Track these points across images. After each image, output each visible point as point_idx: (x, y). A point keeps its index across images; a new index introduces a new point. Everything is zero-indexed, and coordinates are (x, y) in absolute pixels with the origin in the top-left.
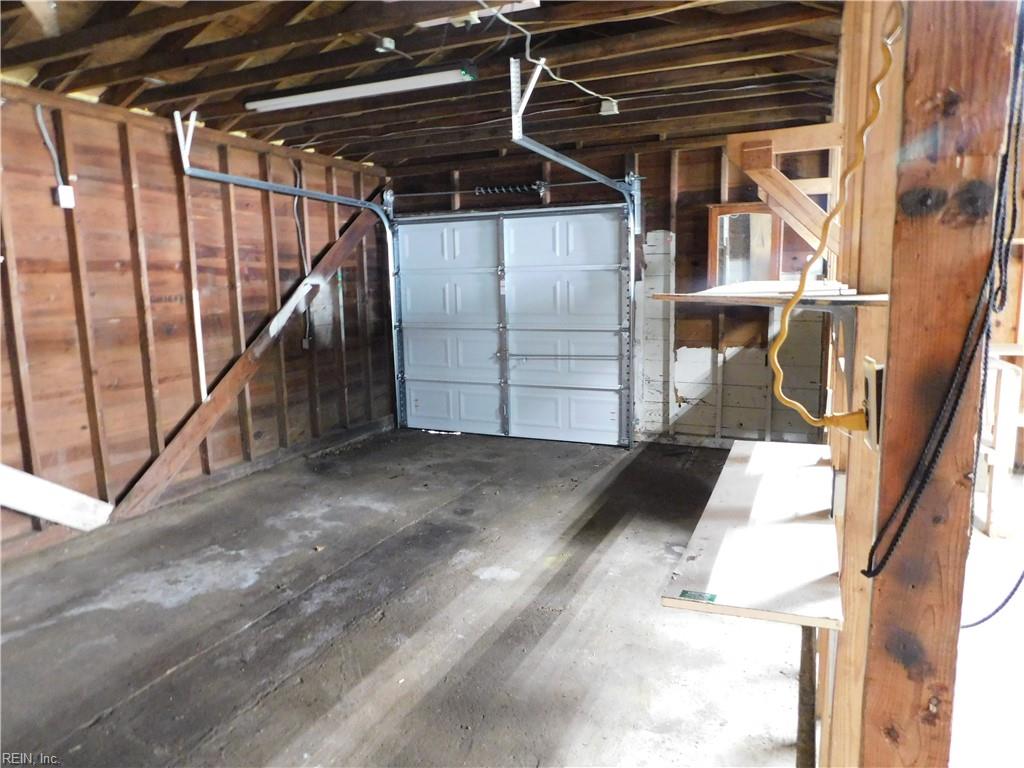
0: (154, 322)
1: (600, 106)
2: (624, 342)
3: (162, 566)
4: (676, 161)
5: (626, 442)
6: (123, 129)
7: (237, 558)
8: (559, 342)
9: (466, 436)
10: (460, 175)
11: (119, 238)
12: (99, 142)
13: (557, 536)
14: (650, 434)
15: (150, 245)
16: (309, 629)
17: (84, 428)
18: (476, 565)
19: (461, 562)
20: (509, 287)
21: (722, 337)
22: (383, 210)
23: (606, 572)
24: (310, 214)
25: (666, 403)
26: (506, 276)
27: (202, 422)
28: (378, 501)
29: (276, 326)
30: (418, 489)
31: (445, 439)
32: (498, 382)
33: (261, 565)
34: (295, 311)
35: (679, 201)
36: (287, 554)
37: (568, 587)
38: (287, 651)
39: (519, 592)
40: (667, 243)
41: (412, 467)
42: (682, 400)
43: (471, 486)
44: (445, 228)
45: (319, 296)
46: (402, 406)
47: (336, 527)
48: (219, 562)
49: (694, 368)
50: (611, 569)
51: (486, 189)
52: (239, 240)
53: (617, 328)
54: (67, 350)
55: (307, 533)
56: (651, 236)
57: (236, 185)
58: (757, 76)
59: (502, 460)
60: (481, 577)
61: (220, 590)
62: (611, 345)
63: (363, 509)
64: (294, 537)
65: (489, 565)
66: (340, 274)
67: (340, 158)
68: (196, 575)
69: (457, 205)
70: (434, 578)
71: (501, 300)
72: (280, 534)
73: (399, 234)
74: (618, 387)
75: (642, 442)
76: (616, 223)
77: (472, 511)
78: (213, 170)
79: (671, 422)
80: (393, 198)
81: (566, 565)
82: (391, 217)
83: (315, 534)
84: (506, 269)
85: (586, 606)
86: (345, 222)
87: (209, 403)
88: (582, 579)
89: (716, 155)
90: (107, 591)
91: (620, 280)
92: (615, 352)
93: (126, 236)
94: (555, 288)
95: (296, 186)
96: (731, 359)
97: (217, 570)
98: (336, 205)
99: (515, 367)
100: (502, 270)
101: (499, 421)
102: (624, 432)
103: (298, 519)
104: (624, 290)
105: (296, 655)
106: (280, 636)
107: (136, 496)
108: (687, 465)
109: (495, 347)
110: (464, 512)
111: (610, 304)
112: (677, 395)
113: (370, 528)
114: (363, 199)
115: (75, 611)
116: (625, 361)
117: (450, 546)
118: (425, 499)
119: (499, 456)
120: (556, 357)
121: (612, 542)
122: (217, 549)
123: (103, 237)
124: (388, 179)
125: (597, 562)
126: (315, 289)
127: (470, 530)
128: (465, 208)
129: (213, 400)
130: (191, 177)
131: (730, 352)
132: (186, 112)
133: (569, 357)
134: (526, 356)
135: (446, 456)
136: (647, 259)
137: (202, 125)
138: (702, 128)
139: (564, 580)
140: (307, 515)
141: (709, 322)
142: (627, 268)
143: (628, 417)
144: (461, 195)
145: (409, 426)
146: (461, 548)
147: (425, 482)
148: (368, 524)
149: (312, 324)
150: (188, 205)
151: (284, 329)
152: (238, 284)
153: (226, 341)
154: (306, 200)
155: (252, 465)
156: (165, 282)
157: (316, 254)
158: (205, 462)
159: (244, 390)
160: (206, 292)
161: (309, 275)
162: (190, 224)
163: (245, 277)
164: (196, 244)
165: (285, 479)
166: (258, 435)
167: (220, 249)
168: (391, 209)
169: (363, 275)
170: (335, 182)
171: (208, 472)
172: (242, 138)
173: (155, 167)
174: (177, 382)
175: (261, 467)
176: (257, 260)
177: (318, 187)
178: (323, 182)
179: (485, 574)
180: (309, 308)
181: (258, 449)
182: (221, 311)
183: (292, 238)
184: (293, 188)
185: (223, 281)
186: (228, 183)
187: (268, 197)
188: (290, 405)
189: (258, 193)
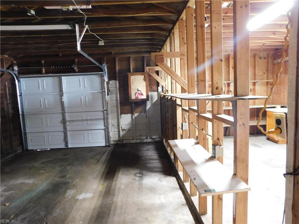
1: (99, 42)
2: (105, 114)
4: (117, 60)
5: (108, 145)
8: (84, 116)
9: (52, 150)
10: (44, 62)
13: (99, 178)
14: (115, 141)
18: (76, 195)
19: (70, 195)
20: (65, 99)
21: (134, 111)
22: (13, 72)
23: (120, 187)
25: (119, 131)
26: (64, 95)
28: (27, 179)
30: (42, 172)
31: (44, 152)
32: (63, 130)
35: (118, 72)
37: (111, 195)
39: (95, 200)
40: (116, 84)
41: (36, 164)
42: (123, 130)
43: (62, 167)
44: (40, 80)
46: (25, 142)
49: (126, 120)
50: (122, 186)
51: (55, 67)
53: (103, 110)
56: (111, 82)
58: (146, 38)
59: (69, 156)
60: (79, 199)
62: (101, 115)
63: (21, 183)
65: (80, 194)
69: (44, 72)
70: (62, 203)
71: (62, 103)
73: (21, 81)
74: (104, 128)
75: (113, 144)
76: (100, 78)
77: (66, 176)
79: (121, 137)
80: (17, 69)
81: (107, 188)
82: (17, 75)
84: (64, 93)
85: (119, 200)
88: (114, 191)
89: (129, 59)
91: (102, 95)
92: (102, 117)
94: (81, 98)
96: (137, 117)
99: (69, 125)
100: (63, 93)
101: (64, 143)
102: (107, 142)
104: (104, 99)
108: (129, 149)
109: (61, 119)
110: (63, 177)
111: (100, 102)
112: (122, 129)
114: (5, 69)
116: (105, 120)
117: (63, 190)
118: (46, 175)
119: (67, 155)
120: (83, 120)
121: (118, 177)
124: (15, 62)
125: (116, 184)
127: (68, 183)
128: (47, 72)
131: (136, 115)
133: (87, 120)
134: (73, 121)
135: (48, 158)
136: (110, 89)
138: (125, 51)
139: (108, 193)
141: (130, 107)
142: (105, 92)
143: (108, 137)
144: (45, 69)
145: (29, 149)
146: (67, 190)
147: (44, 169)
148: (26, 189)
168: (17, 72)
169: (7, 96)
179: (80, 197)
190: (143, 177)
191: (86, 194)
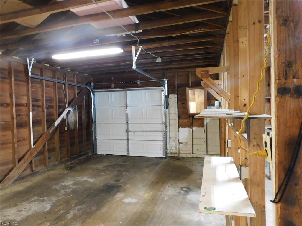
0: (17, 123)
1: (156, 60)
2: (163, 126)
4: (176, 75)
5: (165, 156)
6: (10, 63)
7: (43, 200)
8: (144, 127)
9: (115, 156)
10: (114, 78)
11: (6, 96)
14: (172, 154)
15: (17, 98)
16: (70, 224)
18: (123, 198)
19: (119, 197)
20: (129, 111)
22: (90, 88)
23: (164, 198)
24: (68, 89)
25: (176, 144)
26: (128, 108)
27: (31, 155)
28: (90, 178)
29: (56, 123)
30: (103, 174)
31: (109, 157)
33: (52, 202)
34: (63, 118)
35: (178, 86)
36: (61, 198)
37: (153, 203)
39: (138, 206)
40: (175, 98)
41: (100, 166)
43: (119, 172)
44: (110, 93)
45: (71, 114)
46: (95, 147)
47: (77, 188)
48: (37, 202)
50: (166, 197)
51: (122, 82)
52: (46, 97)
53: (161, 122)
55: (67, 190)
56: (170, 96)
57: (45, 80)
58: (200, 53)
60: (125, 202)
61: (37, 213)
62: (160, 127)
63: (85, 181)
64: (63, 192)
65: (127, 198)
66: (77, 107)
67: (78, 73)
68: (28, 208)
69: (113, 87)
70: (110, 203)
71: (126, 115)
72: (58, 191)
73: (95, 95)
74: (162, 140)
75: (170, 156)
77: (120, 180)
78: (38, 75)
79: (178, 150)
80: (93, 84)
81: (151, 196)
82: (93, 90)
83: (70, 190)
85: (159, 210)
86: (78, 91)
87: (34, 148)
88: (157, 201)
89: (188, 73)
91: (162, 108)
92: (161, 129)
93: (9, 95)
94: (142, 111)
96: (194, 131)
97: (36, 205)
98: (76, 87)
100: (127, 106)
101: (126, 151)
102: (164, 153)
103: (64, 186)
104: (163, 111)
107: (6, 181)
108: (184, 163)
109: (125, 129)
110: (118, 181)
112: (179, 142)
114: (84, 84)
116: (164, 132)
117: (114, 192)
118: (105, 177)
120: (143, 131)
121: (165, 188)
122: (36, 198)
124: (92, 79)
125: (161, 194)
126: (69, 111)
127: (120, 187)
128: (115, 88)
129: (35, 147)
130: (31, 77)
131: (194, 129)
132: (31, 58)
133: (147, 131)
134: (134, 131)
136: (169, 102)
137: (35, 62)
139: (152, 201)
140: (67, 184)
142: (164, 105)
143: (165, 149)
144: (114, 84)
145: (98, 153)
146: (118, 192)
147: (105, 171)
148: (87, 186)
149: (68, 122)
150: (30, 86)
151: (59, 124)
152: (45, 110)
153: (40, 128)
154: (67, 85)
155: (47, 168)
156: (21, 110)
157: (70, 101)
158: (32, 168)
159: (45, 144)
160: (34, 113)
161: (67, 107)
162: (30, 92)
163: (47, 108)
164: (32, 98)
165: (58, 172)
166: (49, 158)
167: (39, 100)
168: (93, 88)
169: (84, 107)
170: (76, 79)
171: (32, 171)
172: (47, 66)
173: (20, 74)
174: (23, 142)
175: (50, 168)
176: (51, 103)
177: (71, 81)
178: (72, 80)
179: (127, 201)
180: (67, 118)
181: (49, 162)
182: (39, 119)
183: (62, 96)
184: (63, 81)
185: (40, 109)
186: (43, 80)
187: (55, 84)
188: (60, 148)
189: (52, 83)
190: (189, 192)
191: (132, 199)
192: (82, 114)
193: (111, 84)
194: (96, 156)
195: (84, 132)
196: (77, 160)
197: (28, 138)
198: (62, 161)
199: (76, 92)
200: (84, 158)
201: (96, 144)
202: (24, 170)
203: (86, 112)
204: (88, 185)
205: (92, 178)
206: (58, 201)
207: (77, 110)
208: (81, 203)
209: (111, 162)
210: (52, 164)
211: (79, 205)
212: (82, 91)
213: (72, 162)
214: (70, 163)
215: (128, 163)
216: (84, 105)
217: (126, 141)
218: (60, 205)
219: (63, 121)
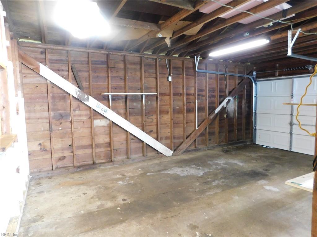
0: (186, 108)
3: (182, 167)
6: (183, 62)
7: (199, 169)
9: (275, 149)
10: (279, 65)
11: (180, 88)
12: (178, 66)
15: (187, 89)
16: (213, 189)
17: (169, 132)
18: (265, 185)
19: (261, 183)
20: (294, 101)
22: (252, 77)
24: (229, 80)
26: (294, 98)
27: (196, 134)
28: (240, 162)
29: (217, 111)
30: (254, 161)
31: (268, 149)
33: (204, 172)
34: (223, 107)
36: (212, 170)
38: (206, 192)
39: (278, 195)
41: (253, 155)
43: (272, 163)
44: (273, 82)
45: (231, 103)
47: (226, 167)
48: (194, 169)
51: (287, 69)
52: (209, 87)
54: (167, 114)
55: (218, 167)
57: (209, 73)
60: (266, 188)
61: (193, 175)
63: (235, 163)
64: (214, 167)
65: (269, 186)
66: (237, 96)
67: (239, 63)
68: (189, 171)
70: (251, 185)
72: (211, 166)
73: (257, 84)
77: (269, 170)
78: (204, 70)
80: (256, 74)
82: (255, 79)
83: (220, 167)
86: (240, 81)
87: (197, 130)
90: (169, 170)
93: (182, 87)
95: (225, 72)
97: (194, 171)
98: (237, 77)
99: (295, 128)
100: (292, 95)
103: (216, 163)
105: (208, 193)
106: (205, 188)
107: (178, 150)
110: (267, 170)
113: (236, 169)
114: (246, 74)
115: (163, 172)
117: (259, 178)
118: (255, 164)
119: (285, 156)
122: (195, 166)
123: (177, 88)
124: (255, 68)
126: (229, 100)
127: (266, 175)
128: (280, 75)
129: (199, 129)
130: (198, 72)
132: (198, 56)
137: (201, 58)
140: (219, 162)
144: (279, 71)
145: (256, 144)
146: (262, 179)
147: (257, 160)
149: (227, 110)
150: (197, 79)
151: (219, 111)
152: (208, 99)
153: (204, 114)
154: (228, 76)
155: (207, 148)
156: (190, 98)
157: (230, 91)
158: (195, 145)
159: (207, 127)
160: (199, 101)
161: (228, 97)
162: (197, 84)
163: (210, 97)
164: (198, 89)
165: (215, 153)
166: (210, 140)
167: (204, 90)
168: (255, 77)
169: (245, 97)
170: (237, 70)
171: (196, 148)
172: (212, 61)
173: (190, 70)
174: (190, 124)
175: (209, 148)
176: (213, 93)
177: (232, 72)
178: (234, 70)
179: (268, 188)
180: (227, 106)
181: (209, 144)
182: (203, 106)
183: (224, 86)
184: (225, 73)
185: (204, 98)
186: (207, 73)
187: (217, 76)
188: (219, 133)
189: (215, 75)
191: (274, 188)
192: (242, 103)
193: (275, 72)
194: (254, 146)
195: (244, 121)
196: (234, 146)
197: (194, 121)
198: (220, 144)
199: (237, 82)
200: (241, 146)
201: (255, 134)
202: (190, 146)
203: (247, 101)
204: (236, 167)
205: (242, 162)
206: (209, 172)
207: (237, 100)
208: (225, 178)
209: (267, 154)
210: (211, 145)
211: (224, 179)
212: (243, 81)
213: (229, 147)
214: (227, 147)
215: (286, 158)
216: (244, 94)
217: (289, 134)
218: (210, 175)
219: (223, 109)
